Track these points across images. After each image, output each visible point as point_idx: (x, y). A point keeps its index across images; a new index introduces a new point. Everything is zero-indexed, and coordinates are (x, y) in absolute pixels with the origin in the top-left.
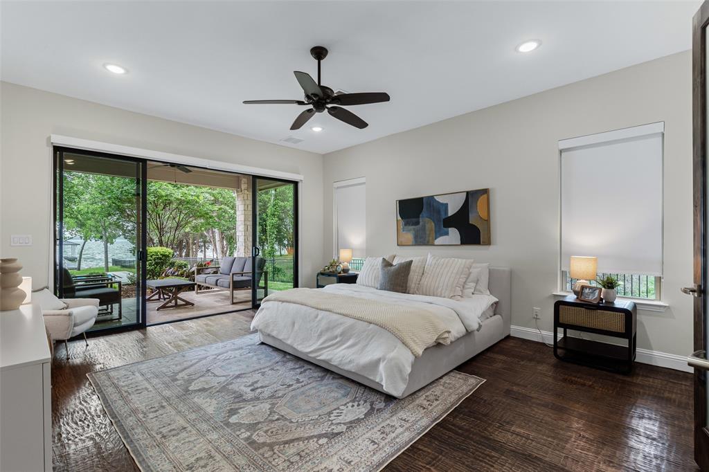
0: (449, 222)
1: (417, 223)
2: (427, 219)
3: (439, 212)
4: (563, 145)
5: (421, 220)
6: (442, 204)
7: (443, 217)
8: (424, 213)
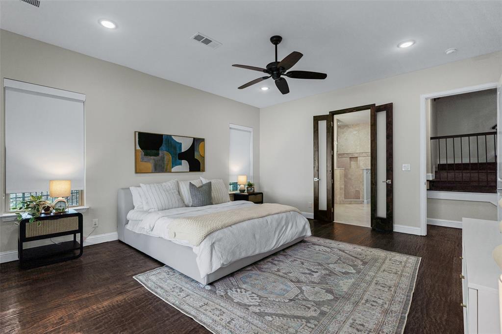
0: (183, 156)
1: (157, 155)
2: (165, 152)
3: (175, 148)
4: (232, 126)
5: (160, 152)
6: (178, 143)
7: (178, 152)
8: (163, 147)
